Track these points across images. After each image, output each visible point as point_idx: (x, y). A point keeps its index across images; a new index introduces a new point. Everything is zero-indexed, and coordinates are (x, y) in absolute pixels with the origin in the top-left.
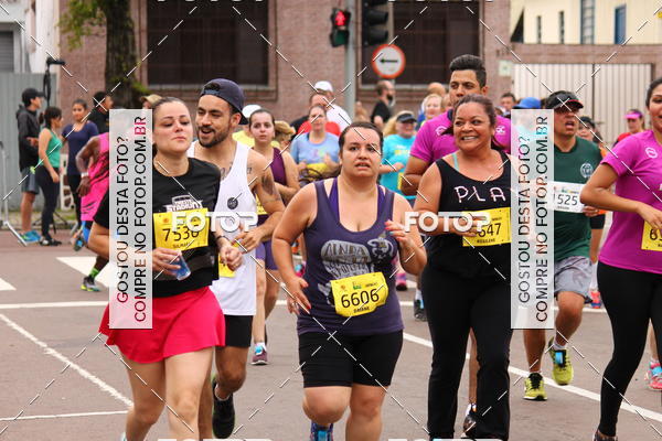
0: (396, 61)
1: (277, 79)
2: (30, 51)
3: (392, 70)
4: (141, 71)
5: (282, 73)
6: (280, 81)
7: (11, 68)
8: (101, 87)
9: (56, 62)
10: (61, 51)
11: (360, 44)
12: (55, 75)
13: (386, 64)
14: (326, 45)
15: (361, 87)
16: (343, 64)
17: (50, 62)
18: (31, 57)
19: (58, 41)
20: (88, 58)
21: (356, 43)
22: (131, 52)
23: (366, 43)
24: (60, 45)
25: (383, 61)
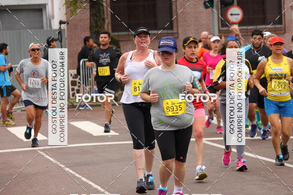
0: (238, 14)
1: (178, 26)
2: (51, 18)
3: (236, 19)
4: (108, 26)
5: (180, 24)
6: (179, 28)
7: (42, 27)
8: (88, 34)
9: (64, 23)
10: (67, 18)
11: (220, 7)
12: (64, 30)
13: (233, 16)
14: (202, 8)
15: (221, 29)
16: (211, 17)
17: (61, 23)
18: (52, 21)
19: (65, 12)
20: (80, 20)
21: (217, 6)
22: (102, 17)
23: (223, 6)
24: (66, 14)
25: (231, 15)
